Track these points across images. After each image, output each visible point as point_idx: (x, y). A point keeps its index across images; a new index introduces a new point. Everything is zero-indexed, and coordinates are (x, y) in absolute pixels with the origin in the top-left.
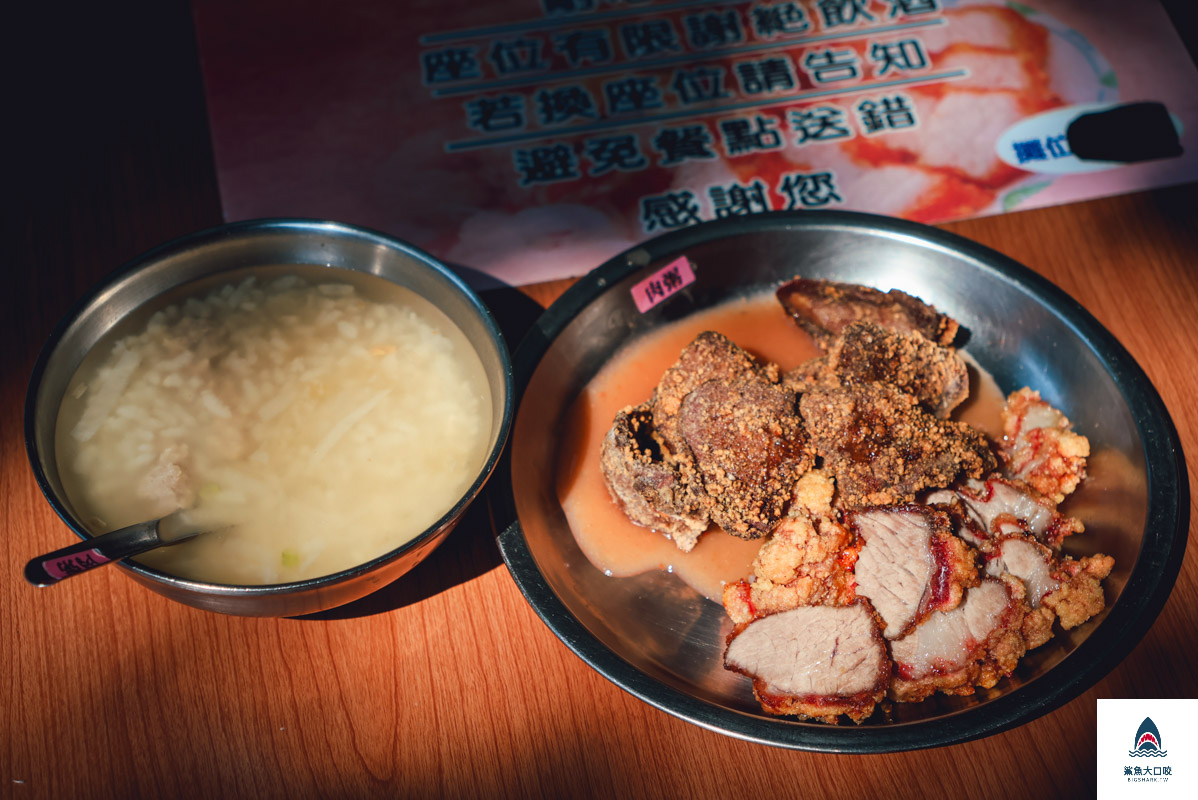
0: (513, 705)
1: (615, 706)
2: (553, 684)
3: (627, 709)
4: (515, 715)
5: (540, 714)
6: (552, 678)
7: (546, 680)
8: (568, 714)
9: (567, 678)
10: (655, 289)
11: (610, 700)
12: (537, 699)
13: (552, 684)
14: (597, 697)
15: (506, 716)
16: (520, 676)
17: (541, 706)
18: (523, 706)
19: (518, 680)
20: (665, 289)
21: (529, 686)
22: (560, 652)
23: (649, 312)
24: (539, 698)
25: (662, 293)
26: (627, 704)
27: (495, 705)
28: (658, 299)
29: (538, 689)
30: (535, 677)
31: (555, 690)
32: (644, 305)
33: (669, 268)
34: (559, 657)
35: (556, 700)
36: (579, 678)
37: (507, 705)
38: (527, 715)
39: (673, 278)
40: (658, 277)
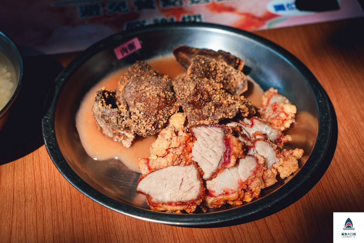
0: (47, 207)
1: (90, 208)
2: (65, 199)
3: (95, 210)
4: (47, 211)
5: (57, 211)
6: (65, 197)
7: (62, 198)
8: (69, 211)
9: (71, 197)
10: (124, 50)
11: (88, 206)
12: (57, 205)
13: (64, 199)
14: (83, 204)
15: (43, 212)
16: (51, 196)
17: (58, 208)
18: (51, 208)
19: (50, 197)
20: (129, 50)
21: (54, 200)
22: (69, 187)
23: (122, 59)
24: (58, 205)
25: (127, 52)
26: (95, 207)
27: (39, 207)
28: (125, 54)
29: (58, 201)
30: (58, 197)
31: (65, 201)
32: (120, 57)
33: (130, 42)
34: (69, 189)
35: (65, 206)
36: (76, 197)
37: (44, 207)
38: (52, 211)
39: (132, 46)
40: (126, 45)
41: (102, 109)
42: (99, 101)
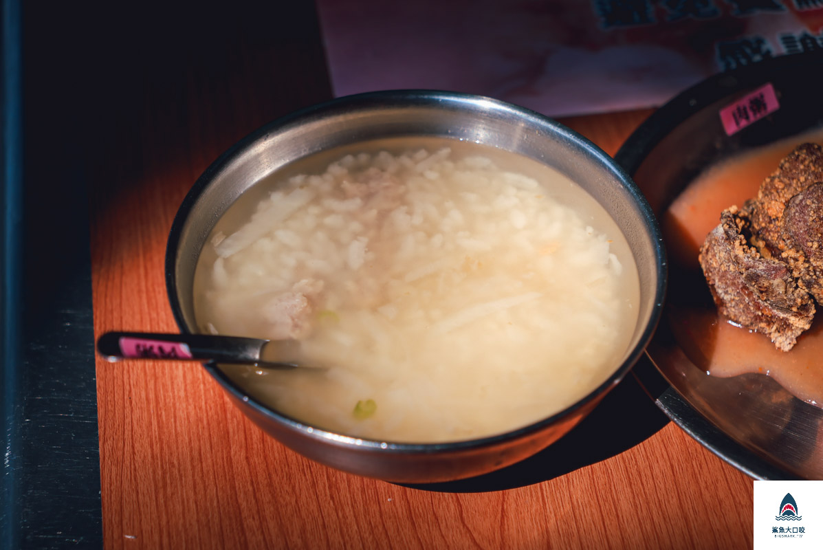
0: (619, 488)
1: (722, 495)
2: (658, 470)
3: (734, 498)
4: (622, 497)
5: (647, 499)
6: (656, 465)
7: (651, 467)
8: (675, 499)
9: (672, 466)
10: (742, 113)
11: (716, 488)
12: (642, 484)
13: (656, 471)
14: (703, 485)
15: (613, 499)
16: (624, 462)
17: (647, 491)
18: (629, 490)
19: (622, 465)
20: (751, 114)
21: (634, 471)
22: (663, 441)
23: (736, 135)
24: (645, 483)
25: (747, 118)
26: (733, 492)
27: (601, 488)
28: (744, 123)
29: (643, 474)
30: (640, 463)
31: (661, 476)
32: (731, 128)
33: (755, 94)
34: (662, 446)
35: (662, 486)
36: (684, 466)
37: (613, 488)
38: (634, 498)
39: (758, 104)
40: (745, 102)
41: (746, 260)
42: (734, 239)
